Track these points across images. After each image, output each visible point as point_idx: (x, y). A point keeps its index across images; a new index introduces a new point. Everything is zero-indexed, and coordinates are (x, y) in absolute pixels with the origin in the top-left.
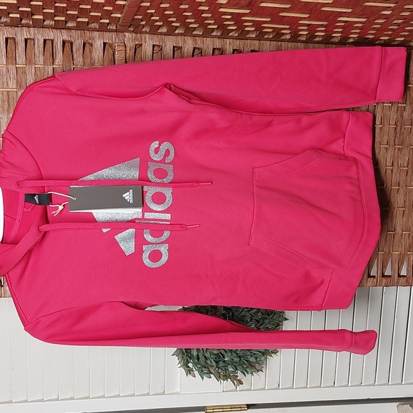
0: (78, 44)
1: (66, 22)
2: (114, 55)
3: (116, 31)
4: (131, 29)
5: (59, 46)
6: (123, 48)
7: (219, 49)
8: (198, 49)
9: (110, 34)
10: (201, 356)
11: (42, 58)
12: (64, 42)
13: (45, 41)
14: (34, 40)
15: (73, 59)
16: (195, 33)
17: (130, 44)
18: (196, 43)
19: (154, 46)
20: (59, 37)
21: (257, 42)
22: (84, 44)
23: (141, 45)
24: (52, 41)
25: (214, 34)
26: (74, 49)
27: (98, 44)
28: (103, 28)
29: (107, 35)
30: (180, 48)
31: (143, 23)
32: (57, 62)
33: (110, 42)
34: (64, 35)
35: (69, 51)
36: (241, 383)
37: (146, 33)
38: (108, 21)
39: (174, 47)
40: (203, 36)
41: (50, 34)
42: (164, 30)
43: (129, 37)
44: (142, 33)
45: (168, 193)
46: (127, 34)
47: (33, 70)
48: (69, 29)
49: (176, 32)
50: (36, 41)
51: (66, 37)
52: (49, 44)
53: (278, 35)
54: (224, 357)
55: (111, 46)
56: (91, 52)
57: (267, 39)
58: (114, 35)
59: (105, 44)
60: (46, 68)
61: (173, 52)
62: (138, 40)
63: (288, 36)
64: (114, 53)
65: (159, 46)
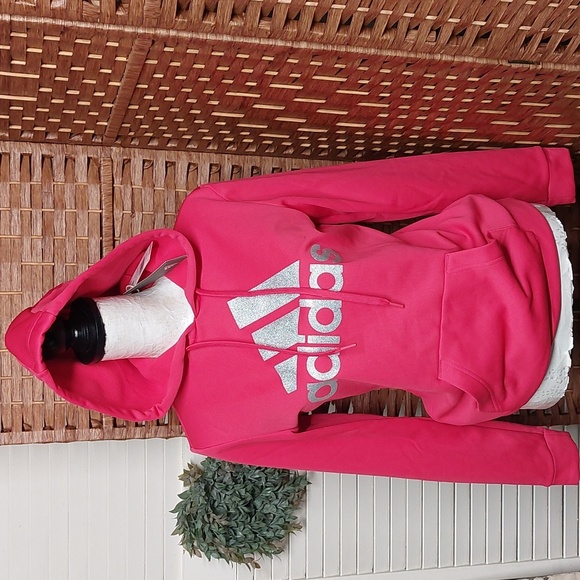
0: (58, 159)
1: (47, 133)
2: (99, 172)
3: (101, 144)
4: (118, 142)
5: (37, 160)
6: (110, 163)
7: (216, 165)
8: (194, 164)
9: (95, 148)
10: (206, 529)
11: (18, 174)
12: (43, 157)
13: (22, 156)
14: (9, 154)
15: (53, 175)
16: (189, 146)
17: (117, 160)
18: (191, 159)
19: (144, 161)
20: (38, 151)
21: (258, 158)
22: (66, 160)
23: (129, 160)
24: (30, 156)
25: (211, 147)
26: (54, 165)
27: (82, 159)
28: (87, 142)
29: (91, 149)
30: (173, 164)
31: (132, 134)
32: (35, 179)
33: (95, 156)
34: (45, 150)
35: (49, 166)
36: (257, 566)
37: (135, 147)
38: (93, 132)
39: (167, 163)
40: (197, 151)
41: (28, 148)
42: (155, 143)
43: (115, 151)
44: (130, 147)
46: (114, 148)
47: (8, 187)
48: (50, 142)
49: (169, 145)
50: (12, 156)
51: (46, 152)
52: (26, 159)
53: (279, 150)
54: (236, 534)
55: (96, 160)
56: (73, 167)
57: (269, 155)
58: (99, 149)
59: (89, 159)
60: (23, 184)
61: (166, 168)
62: (126, 155)
63: (291, 151)
64: (99, 168)
65: (150, 161)
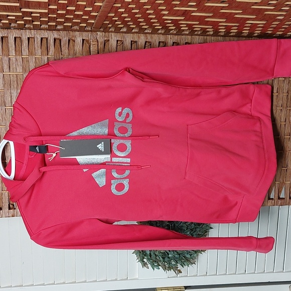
0: (65, 40)
1: (56, 26)
2: (90, 48)
3: (91, 31)
4: (102, 30)
5: (51, 42)
6: (96, 43)
7: (163, 42)
8: (149, 42)
9: (87, 33)
10: (152, 254)
11: (40, 51)
12: (55, 39)
13: (42, 39)
14: (34, 38)
15: (61, 51)
16: (146, 31)
17: (101, 40)
18: (147, 39)
19: (117, 41)
20: (51, 36)
21: (189, 37)
22: (69, 40)
23: (109, 40)
24: (47, 39)
25: (160, 32)
26: (62, 44)
27: (79, 40)
28: (82, 30)
29: (85, 34)
30: (136, 42)
31: (110, 26)
32: (50, 53)
33: (87, 39)
34: (55, 35)
35: (59, 45)
36: (180, 272)
37: (112, 32)
38: (85, 25)
39: (131, 41)
40: (151, 33)
41: (45, 34)
42: (125, 30)
43: (100, 35)
44: (109, 32)
45: (128, 144)
46: (99, 33)
47: (34, 60)
48: (59, 30)
49: (133, 31)
50: (36, 39)
51: (56, 36)
52: (44, 41)
53: (204, 32)
54: (168, 255)
55: (87, 41)
56: (74, 46)
57: (197, 35)
58: (89, 34)
59: (83, 40)
60: (43, 57)
61: (131, 44)
62: (106, 37)
63: (212, 33)
64: (90, 46)
65: (121, 41)
